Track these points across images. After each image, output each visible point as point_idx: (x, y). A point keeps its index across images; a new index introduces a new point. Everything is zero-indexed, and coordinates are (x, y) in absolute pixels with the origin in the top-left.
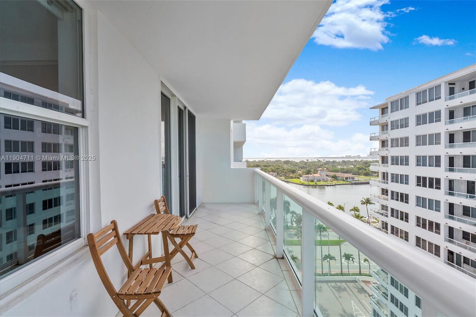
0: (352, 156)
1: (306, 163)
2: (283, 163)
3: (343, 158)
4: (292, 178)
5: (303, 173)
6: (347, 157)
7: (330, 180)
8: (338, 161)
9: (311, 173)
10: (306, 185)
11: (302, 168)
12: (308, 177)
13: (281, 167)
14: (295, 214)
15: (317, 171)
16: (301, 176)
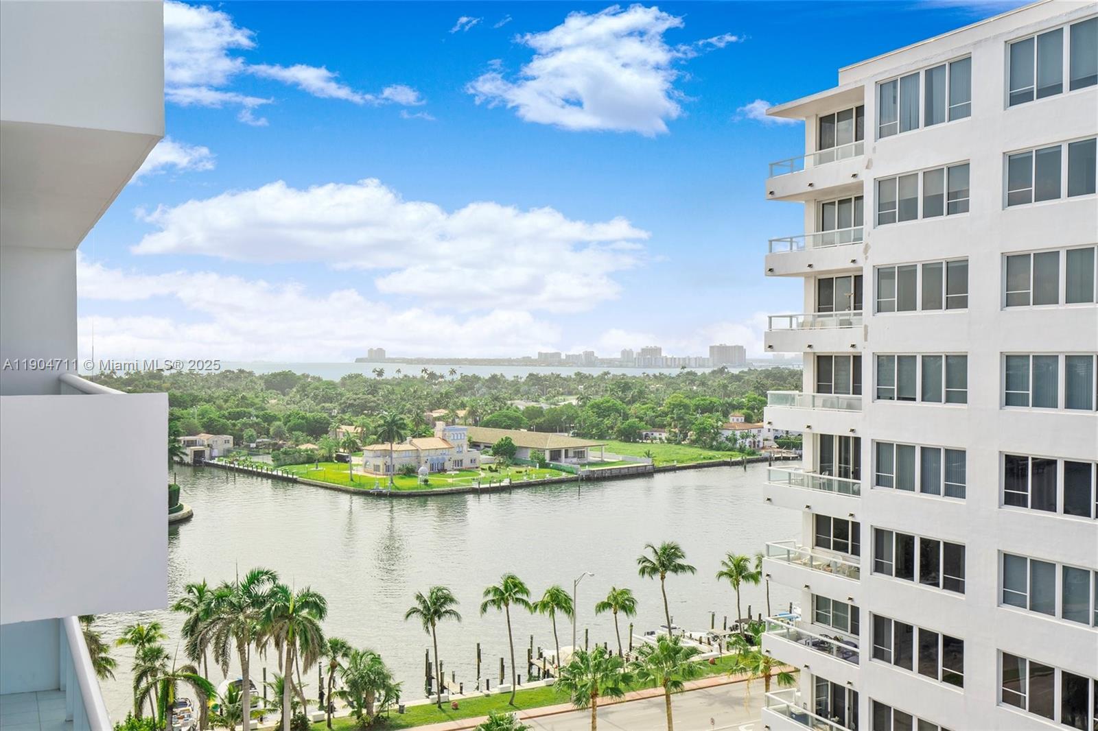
0: (563, 357)
1: (373, 388)
2: (261, 385)
3: (527, 361)
4: (310, 460)
5: (364, 437)
6: (545, 359)
7: (486, 467)
8: (510, 378)
9: (402, 432)
10: (380, 495)
11: (360, 409)
12: (388, 453)
13: (252, 405)
14: (345, 655)
15: (432, 423)
16: (356, 450)
